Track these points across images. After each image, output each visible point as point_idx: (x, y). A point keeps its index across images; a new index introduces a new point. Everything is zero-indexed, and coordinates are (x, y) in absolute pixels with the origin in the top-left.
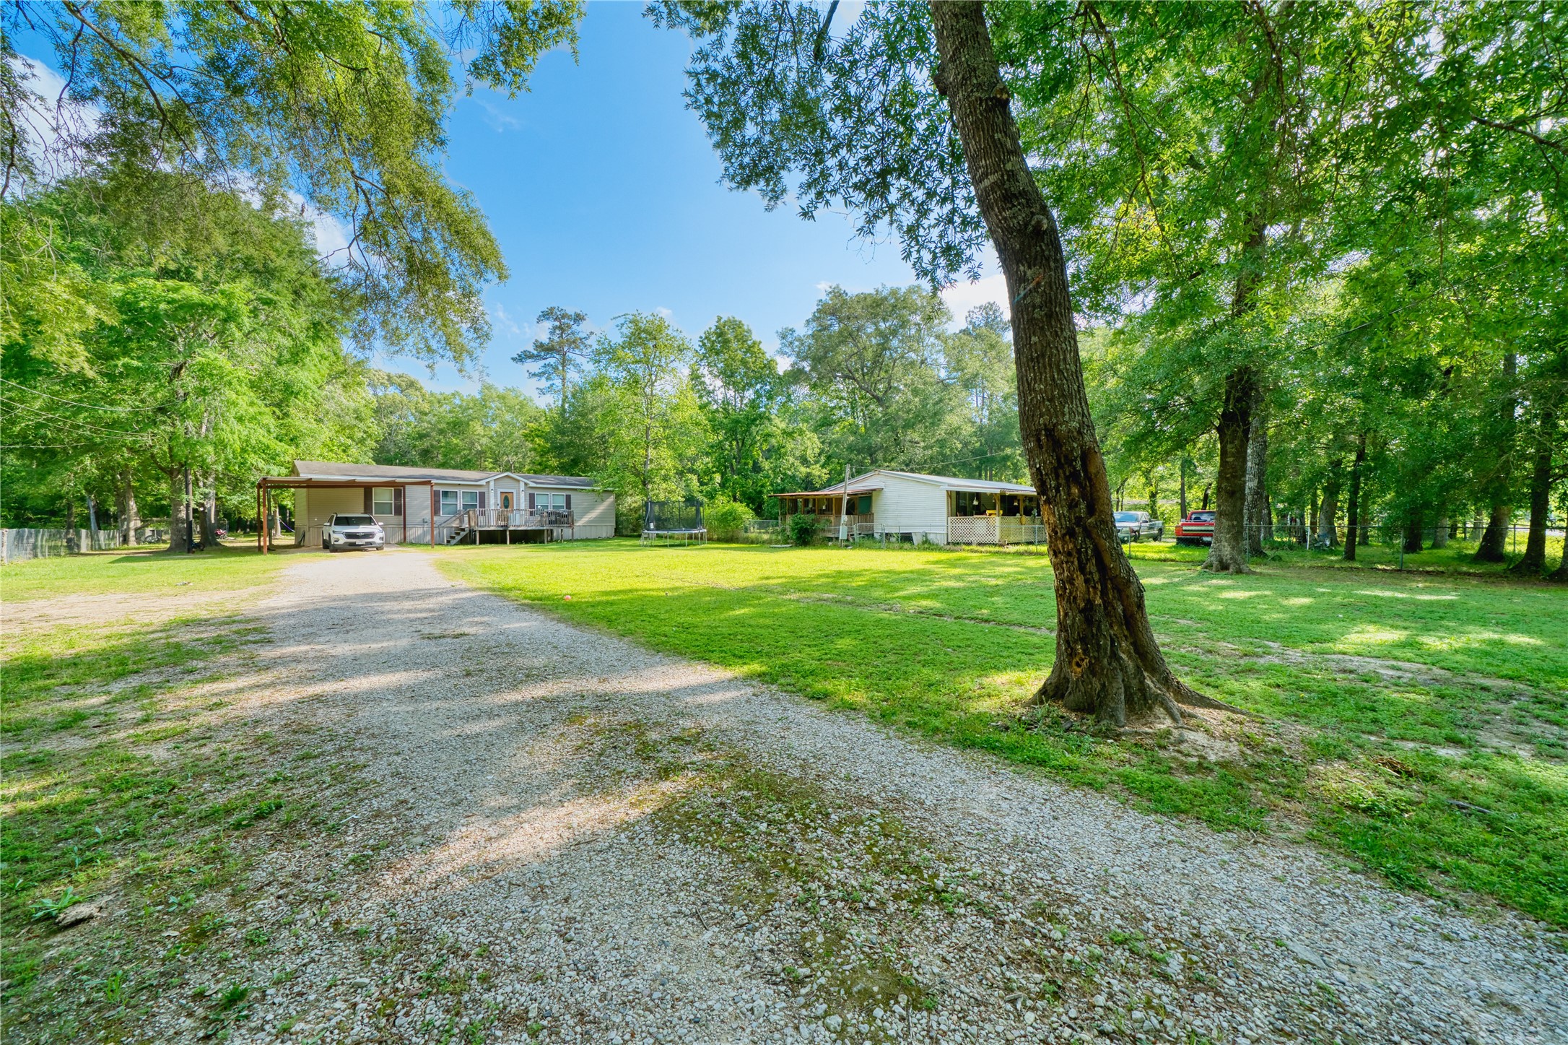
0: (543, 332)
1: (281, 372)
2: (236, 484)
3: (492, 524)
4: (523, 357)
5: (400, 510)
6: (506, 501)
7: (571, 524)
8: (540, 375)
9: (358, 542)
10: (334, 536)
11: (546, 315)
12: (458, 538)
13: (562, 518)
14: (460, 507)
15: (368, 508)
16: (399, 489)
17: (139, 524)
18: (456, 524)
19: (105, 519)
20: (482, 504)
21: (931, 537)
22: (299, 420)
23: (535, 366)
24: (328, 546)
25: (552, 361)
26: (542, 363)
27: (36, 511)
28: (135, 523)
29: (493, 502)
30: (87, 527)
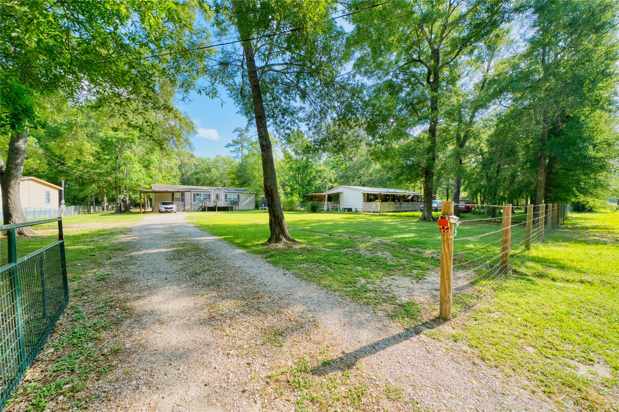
0: (235, 136)
1: (147, 157)
2: (135, 192)
3: (212, 205)
4: (228, 146)
5: (183, 200)
6: (217, 197)
7: (238, 205)
8: (234, 151)
9: (168, 210)
10: (161, 208)
11: (236, 130)
12: (201, 209)
13: (236, 203)
14: (202, 199)
15: (173, 200)
16: (183, 193)
17: (107, 204)
18: (200, 205)
19: (98, 202)
20: (209, 198)
21: (358, 209)
22: (154, 171)
23: (232, 148)
24: (160, 212)
25: (238, 146)
26: (235, 147)
27: (78, 200)
28: (106, 204)
29: (213, 197)
30: (93, 205)
